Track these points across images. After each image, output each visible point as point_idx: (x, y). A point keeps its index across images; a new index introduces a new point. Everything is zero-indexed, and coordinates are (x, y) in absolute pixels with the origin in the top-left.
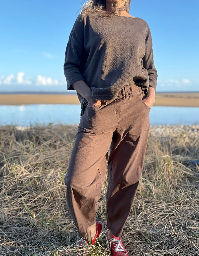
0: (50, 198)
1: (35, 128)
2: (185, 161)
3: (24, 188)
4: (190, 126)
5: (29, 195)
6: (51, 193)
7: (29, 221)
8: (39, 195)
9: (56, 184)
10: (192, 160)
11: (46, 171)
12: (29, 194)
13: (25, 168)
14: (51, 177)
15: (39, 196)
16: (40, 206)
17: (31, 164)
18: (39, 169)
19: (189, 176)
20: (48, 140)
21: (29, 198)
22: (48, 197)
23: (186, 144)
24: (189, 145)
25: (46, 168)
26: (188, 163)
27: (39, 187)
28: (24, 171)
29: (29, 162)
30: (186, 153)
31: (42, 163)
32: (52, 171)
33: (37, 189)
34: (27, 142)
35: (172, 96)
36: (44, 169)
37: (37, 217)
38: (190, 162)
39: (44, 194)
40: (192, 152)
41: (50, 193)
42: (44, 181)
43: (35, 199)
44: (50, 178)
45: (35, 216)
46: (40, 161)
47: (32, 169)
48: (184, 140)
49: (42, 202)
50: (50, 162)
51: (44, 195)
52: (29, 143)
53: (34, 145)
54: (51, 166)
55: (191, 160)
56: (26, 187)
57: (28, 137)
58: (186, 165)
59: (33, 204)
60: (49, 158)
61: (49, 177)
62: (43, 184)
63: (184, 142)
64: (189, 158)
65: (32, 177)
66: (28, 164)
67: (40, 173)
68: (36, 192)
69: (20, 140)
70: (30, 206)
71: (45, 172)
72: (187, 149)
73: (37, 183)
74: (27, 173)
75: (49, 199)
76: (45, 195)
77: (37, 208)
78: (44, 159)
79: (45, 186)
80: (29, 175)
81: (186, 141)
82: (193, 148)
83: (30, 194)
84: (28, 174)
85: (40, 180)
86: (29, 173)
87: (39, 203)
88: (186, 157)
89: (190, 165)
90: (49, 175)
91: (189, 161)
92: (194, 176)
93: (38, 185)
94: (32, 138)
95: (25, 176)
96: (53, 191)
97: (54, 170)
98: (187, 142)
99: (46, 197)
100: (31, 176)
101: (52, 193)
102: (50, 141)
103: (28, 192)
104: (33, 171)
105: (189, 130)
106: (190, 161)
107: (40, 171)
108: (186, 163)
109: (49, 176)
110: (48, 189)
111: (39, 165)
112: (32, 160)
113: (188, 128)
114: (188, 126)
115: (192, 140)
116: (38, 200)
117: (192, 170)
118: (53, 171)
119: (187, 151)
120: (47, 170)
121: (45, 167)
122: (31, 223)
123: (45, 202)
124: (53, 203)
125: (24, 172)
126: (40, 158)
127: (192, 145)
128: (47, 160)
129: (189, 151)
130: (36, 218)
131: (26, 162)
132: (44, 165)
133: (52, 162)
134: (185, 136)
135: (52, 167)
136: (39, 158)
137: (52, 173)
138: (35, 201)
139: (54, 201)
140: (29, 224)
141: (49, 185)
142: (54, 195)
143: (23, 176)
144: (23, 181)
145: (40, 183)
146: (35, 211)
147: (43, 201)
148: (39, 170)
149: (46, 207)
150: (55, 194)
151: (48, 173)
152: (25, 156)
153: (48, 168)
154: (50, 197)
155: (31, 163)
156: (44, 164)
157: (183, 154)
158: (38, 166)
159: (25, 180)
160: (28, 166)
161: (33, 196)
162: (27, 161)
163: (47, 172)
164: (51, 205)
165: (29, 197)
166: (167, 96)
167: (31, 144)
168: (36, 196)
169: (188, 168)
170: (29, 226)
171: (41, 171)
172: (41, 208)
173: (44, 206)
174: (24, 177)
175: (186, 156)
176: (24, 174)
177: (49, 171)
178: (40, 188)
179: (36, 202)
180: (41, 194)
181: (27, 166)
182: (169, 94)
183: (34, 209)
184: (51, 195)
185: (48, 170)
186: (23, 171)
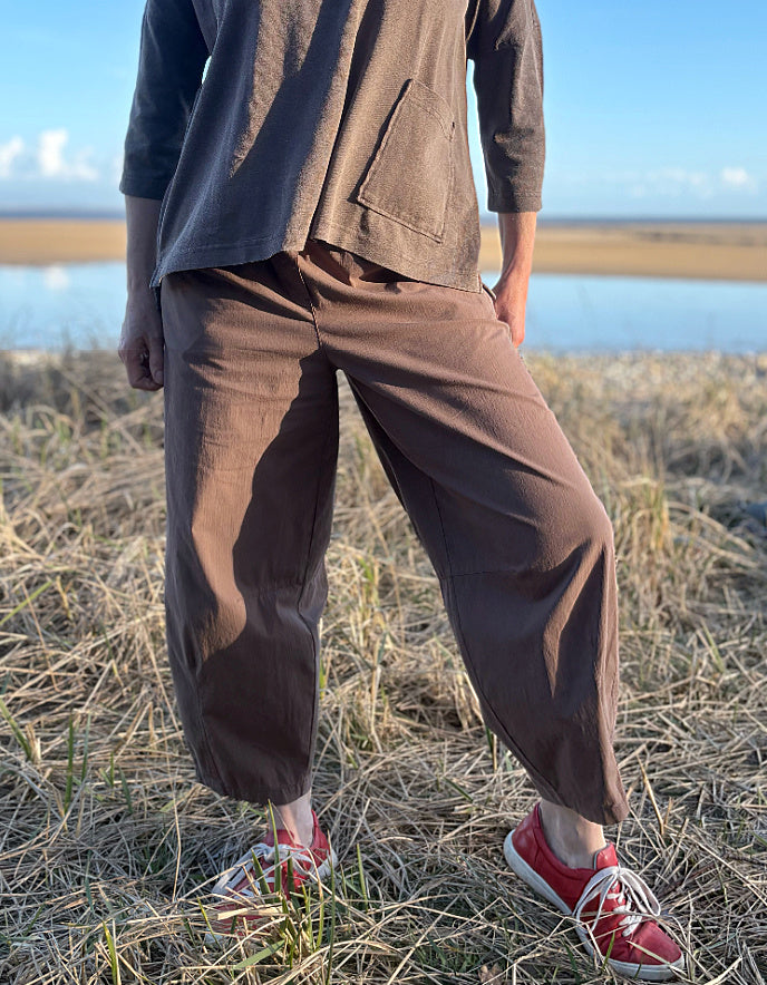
0: (115, 667)
1: (85, 357)
2: (722, 506)
3: (9, 621)
4: (751, 354)
5: (24, 651)
6: (125, 643)
7: (13, 773)
8: (69, 654)
9: (147, 602)
10: (753, 500)
11: (109, 546)
12: (26, 644)
13: (19, 530)
14: (128, 570)
15: (68, 657)
16: (69, 702)
17: (49, 510)
18: (78, 534)
19: (740, 570)
20: (137, 408)
21: (27, 667)
22: (108, 661)
23: (726, 433)
24: (744, 437)
25: (112, 533)
26: (736, 511)
27: (71, 617)
28: (14, 544)
29: (36, 502)
30: (729, 470)
31: (95, 508)
32: (135, 544)
33: (61, 626)
34: (44, 418)
35: (676, 238)
36: (103, 536)
37: (51, 752)
38: (744, 511)
39: (89, 648)
40: (752, 464)
41: (120, 644)
42: (94, 591)
43: (48, 673)
44: (125, 578)
45: (43, 748)
46: (87, 497)
47: (49, 537)
48: (722, 417)
49: (81, 684)
50: (131, 503)
51: (93, 651)
52: (51, 419)
53: (71, 430)
54: (138, 520)
55: (748, 502)
56: (16, 614)
57: (49, 396)
58: (728, 521)
59: (38, 691)
60: (126, 486)
61: (120, 573)
62: (90, 605)
63: (719, 423)
64: (742, 493)
65: (47, 571)
66: (33, 514)
67: (85, 553)
68: (55, 638)
69: (16, 405)
70: (27, 703)
71: (107, 550)
72: (733, 455)
73: (65, 597)
74: (25, 550)
75: (111, 671)
76: (98, 653)
77: (57, 710)
78: (108, 492)
79: (100, 610)
80: (32, 561)
81: (728, 419)
82: (757, 448)
83: (31, 648)
84: (28, 556)
85: (77, 586)
86: (33, 554)
87: (68, 687)
88: (727, 489)
89: (744, 523)
90: (121, 560)
91: (739, 503)
92: (763, 573)
93: (66, 605)
94: (67, 397)
95: (15, 566)
96: (133, 636)
97: (145, 543)
98: (732, 426)
99: (101, 660)
100: (39, 567)
101: (130, 642)
102: (144, 410)
103: (24, 637)
104: (51, 545)
105: (742, 375)
106: (744, 505)
107: (82, 544)
108: (728, 515)
109: (121, 568)
110: (112, 627)
111: (78, 517)
112: (52, 491)
113: (738, 365)
114: (741, 358)
115: (754, 417)
116: (63, 674)
117: (751, 543)
118: (141, 545)
119: (735, 462)
120: (117, 538)
121: (108, 526)
122: (20, 782)
123: (94, 685)
124: (129, 688)
125: (11, 548)
126: (90, 487)
127: (753, 435)
128: (115, 494)
129: (741, 463)
130: (47, 757)
131: (27, 501)
132: (106, 518)
133: (140, 505)
134: (722, 395)
135: (139, 525)
136: (87, 483)
137: (135, 553)
138: (48, 682)
139: (134, 678)
140: (10, 788)
141: (116, 610)
142: (133, 652)
143: (6, 566)
144: (7, 586)
145: (75, 596)
146: (47, 726)
147: (85, 678)
148: (78, 541)
149: (97, 709)
150: (138, 649)
151: (120, 553)
152: (22, 476)
153: (121, 529)
154: (119, 664)
155: (50, 506)
156: (104, 510)
157: (714, 473)
158: (77, 523)
159: (14, 585)
160: (34, 520)
161: (44, 655)
162: (30, 497)
163: (117, 549)
164: (122, 697)
165: (25, 662)
166: (657, 237)
167: (57, 423)
168: (56, 658)
169: (736, 535)
170: (9, 796)
171: (86, 545)
172: (75, 710)
173: (87, 704)
174: (10, 571)
175: (728, 482)
176: (11, 557)
177: (122, 546)
178: (77, 622)
179: (55, 685)
180: (77, 648)
181: (29, 519)
182: (667, 230)
183: (43, 718)
184: (120, 655)
185: (120, 542)
186: (9, 543)
